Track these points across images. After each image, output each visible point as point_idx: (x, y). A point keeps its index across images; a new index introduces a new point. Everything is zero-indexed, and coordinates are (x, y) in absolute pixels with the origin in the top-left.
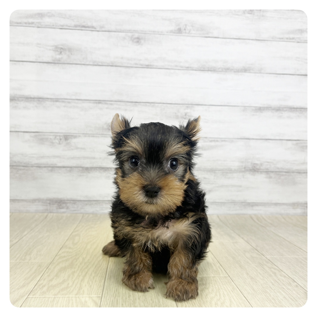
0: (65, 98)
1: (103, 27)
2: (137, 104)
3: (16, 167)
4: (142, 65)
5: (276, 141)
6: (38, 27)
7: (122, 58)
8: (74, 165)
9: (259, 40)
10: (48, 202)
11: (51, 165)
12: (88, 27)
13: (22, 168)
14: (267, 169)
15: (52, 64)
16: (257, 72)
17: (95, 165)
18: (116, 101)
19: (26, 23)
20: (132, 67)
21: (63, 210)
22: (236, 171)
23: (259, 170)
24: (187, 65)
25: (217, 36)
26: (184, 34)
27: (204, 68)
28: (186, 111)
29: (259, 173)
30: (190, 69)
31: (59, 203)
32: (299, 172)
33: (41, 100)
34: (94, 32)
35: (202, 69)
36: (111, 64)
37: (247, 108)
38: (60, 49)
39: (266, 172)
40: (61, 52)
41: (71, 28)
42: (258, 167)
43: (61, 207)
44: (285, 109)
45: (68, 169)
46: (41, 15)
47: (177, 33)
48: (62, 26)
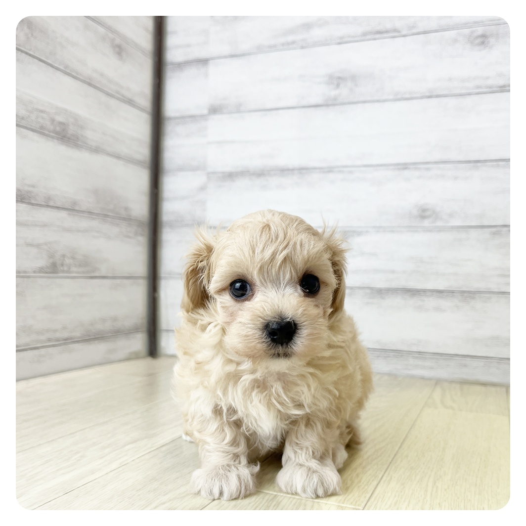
0: (344, 164)
1: (414, 27)
2: (479, 164)
4: (490, 87)
7: (450, 79)
12: (387, 32)
15: (323, 107)
17: (394, 285)
18: (436, 163)
19: (283, 44)
20: (469, 94)
34: (396, 39)
36: (428, 94)
38: (337, 80)
40: (338, 86)
41: (356, 39)
46: (307, 26)
48: (341, 38)
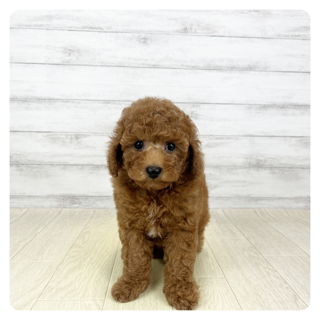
0: (75, 98)
1: (110, 28)
3: (30, 165)
4: (149, 65)
5: (280, 138)
6: (47, 29)
7: (129, 59)
8: (85, 163)
9: (264, 38)
10: (62, 198)
11: (64, 163)
12: (96, 28)
13: (36, 166)
14: (271, 165)
15: (62, 66)
16: (263, 70)
18: (124, 101)
19: (35, 26)
20: (139, 67)
21: (75, 205)
22: (241, 167)
23: (263, 166)
24: (193, 65)
25: (223, 35)
26: (189, 34)
27: (210, 67)
28: (193, 110)
29: (263, 169)
30: (195, 68)
31: (72, 198)
32: (302, 168)
33: (52, 100)
34: (101, 34)
35: (208, 68)
36: (119, 65)
37: (252, 106)
38: (69, 51)
39: (270, 168)
40: (70, 54)
41: (79, 29)
42: (262, 163)
43: (73, 203)
44: (289, 106)
45: (80, 167)
46: (50, 18)
47: (183, 33)
48: (70, 28)
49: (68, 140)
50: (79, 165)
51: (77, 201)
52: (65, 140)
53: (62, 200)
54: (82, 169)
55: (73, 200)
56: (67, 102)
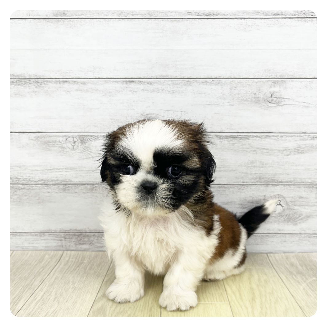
0: (77, 76)
10: (63, 235)
21: (84, 247)
24: (276, 10)
27: (304, 14)
28: (273, 89)
31: (79, 236)
33: (40, 80)
35: (302, 16)
43: (81, 242)
45: (89, 187)
49: (69, 145)
50: (88, 184)
51: (86, 240)
52: (64, 145)
53: (63, 239)
54: (92, 190)
55: (81, 239)
56: (64, 82)
